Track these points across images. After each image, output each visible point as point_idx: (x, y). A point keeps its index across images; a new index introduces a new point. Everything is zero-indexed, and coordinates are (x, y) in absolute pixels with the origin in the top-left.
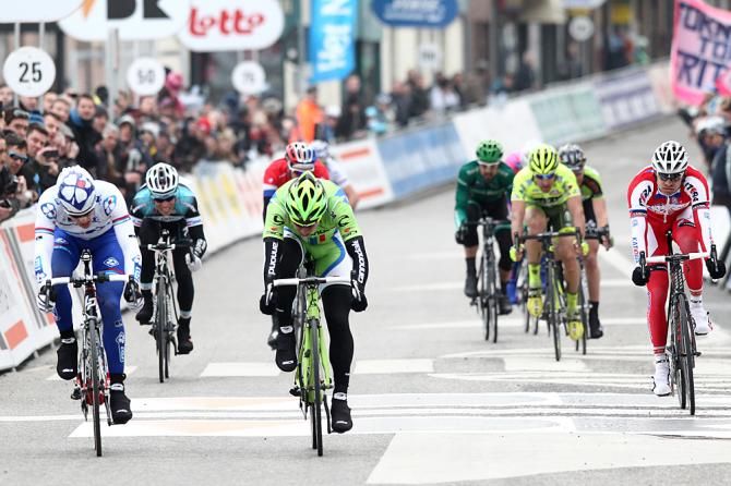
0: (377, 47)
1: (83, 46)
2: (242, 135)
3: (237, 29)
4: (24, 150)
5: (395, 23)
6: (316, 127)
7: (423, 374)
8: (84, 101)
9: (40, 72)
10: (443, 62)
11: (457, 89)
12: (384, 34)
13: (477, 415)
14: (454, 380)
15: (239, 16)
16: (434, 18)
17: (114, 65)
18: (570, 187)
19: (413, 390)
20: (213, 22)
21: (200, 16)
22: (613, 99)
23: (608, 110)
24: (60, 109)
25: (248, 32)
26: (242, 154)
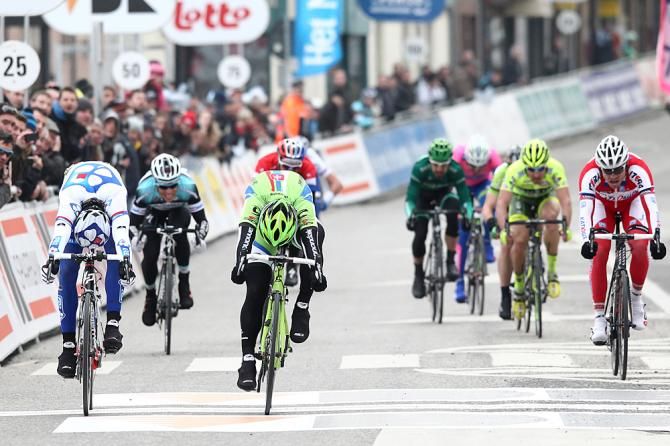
0: (363, 40)
1: (68, 39)
2: (228, 130)
3: (223, 24)
4: (10, 145)
5: (381, 17)
6: (301, 121)
7: (410, 370)
8: (66, 94)
9: (24, 66)
10: (429, 56)
11: (443, 84)
12: (370, 28)
13: (464, 410)
14: (440, 376)
15: (224, 10)
16: (420, 12)
17: (99, 59)
18: (560, 179)
19: (399, 386)
20: (198, 15)
21: (185, 10)
22: (600, 93)
23: (595, 104)
24: (42, 102)
25: (234, 26)
26: (228, 148)
